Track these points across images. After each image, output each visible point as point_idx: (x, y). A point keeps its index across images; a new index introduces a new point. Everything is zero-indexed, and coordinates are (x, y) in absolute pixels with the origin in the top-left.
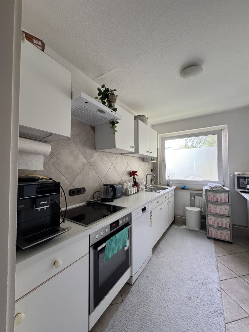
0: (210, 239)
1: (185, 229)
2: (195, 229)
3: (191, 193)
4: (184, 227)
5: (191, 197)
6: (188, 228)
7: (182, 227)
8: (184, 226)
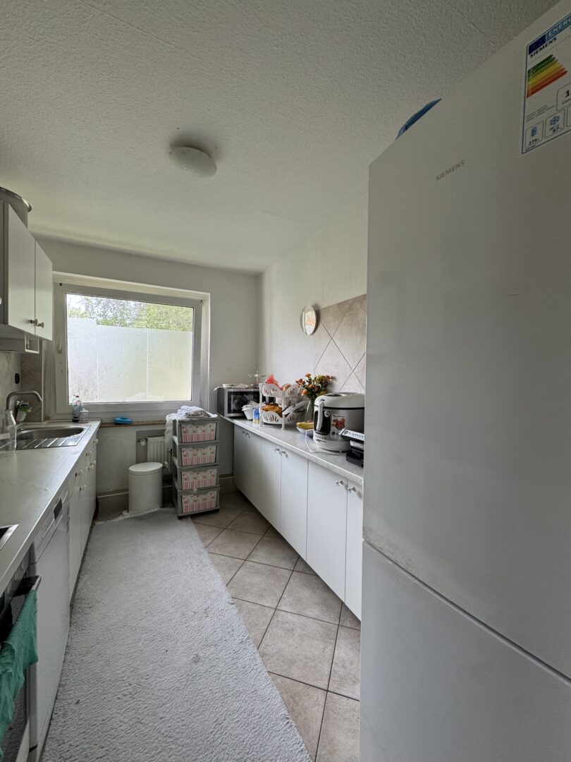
0: (184, 519)
1: (130, 519)
2: (153, 510)
3: (137, 432)
4: (126, 515)
5: (139, 441)
6: (136, 515)
7: (120, 518)
8: (125, 513)
